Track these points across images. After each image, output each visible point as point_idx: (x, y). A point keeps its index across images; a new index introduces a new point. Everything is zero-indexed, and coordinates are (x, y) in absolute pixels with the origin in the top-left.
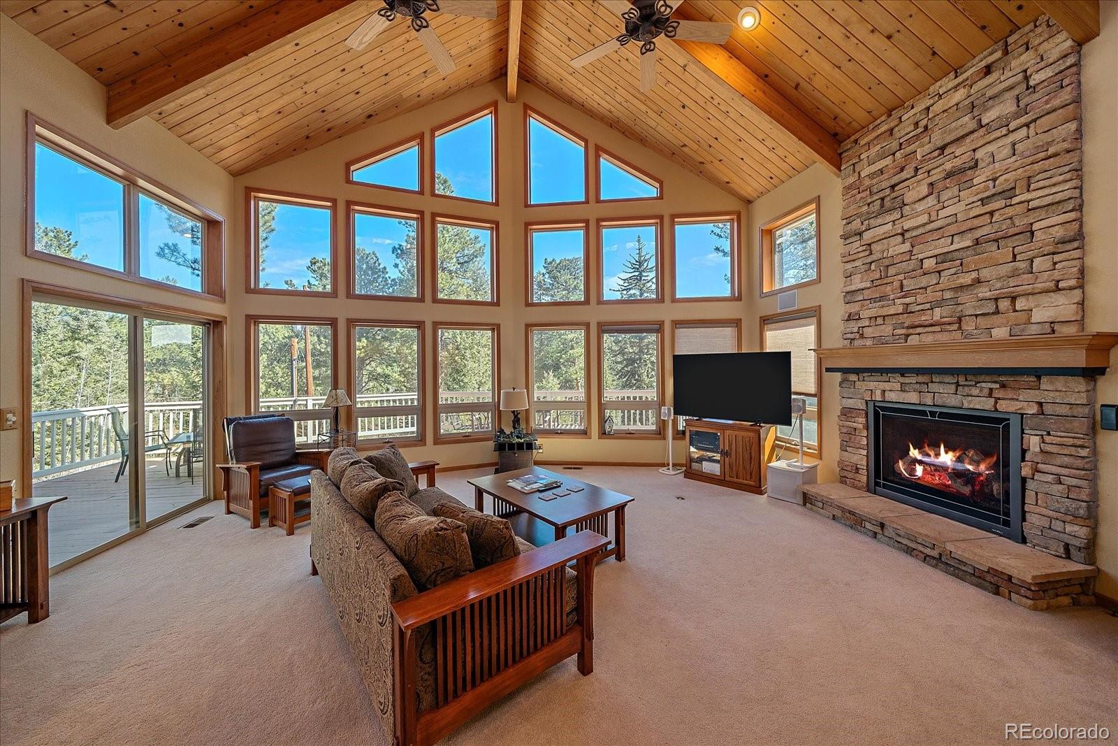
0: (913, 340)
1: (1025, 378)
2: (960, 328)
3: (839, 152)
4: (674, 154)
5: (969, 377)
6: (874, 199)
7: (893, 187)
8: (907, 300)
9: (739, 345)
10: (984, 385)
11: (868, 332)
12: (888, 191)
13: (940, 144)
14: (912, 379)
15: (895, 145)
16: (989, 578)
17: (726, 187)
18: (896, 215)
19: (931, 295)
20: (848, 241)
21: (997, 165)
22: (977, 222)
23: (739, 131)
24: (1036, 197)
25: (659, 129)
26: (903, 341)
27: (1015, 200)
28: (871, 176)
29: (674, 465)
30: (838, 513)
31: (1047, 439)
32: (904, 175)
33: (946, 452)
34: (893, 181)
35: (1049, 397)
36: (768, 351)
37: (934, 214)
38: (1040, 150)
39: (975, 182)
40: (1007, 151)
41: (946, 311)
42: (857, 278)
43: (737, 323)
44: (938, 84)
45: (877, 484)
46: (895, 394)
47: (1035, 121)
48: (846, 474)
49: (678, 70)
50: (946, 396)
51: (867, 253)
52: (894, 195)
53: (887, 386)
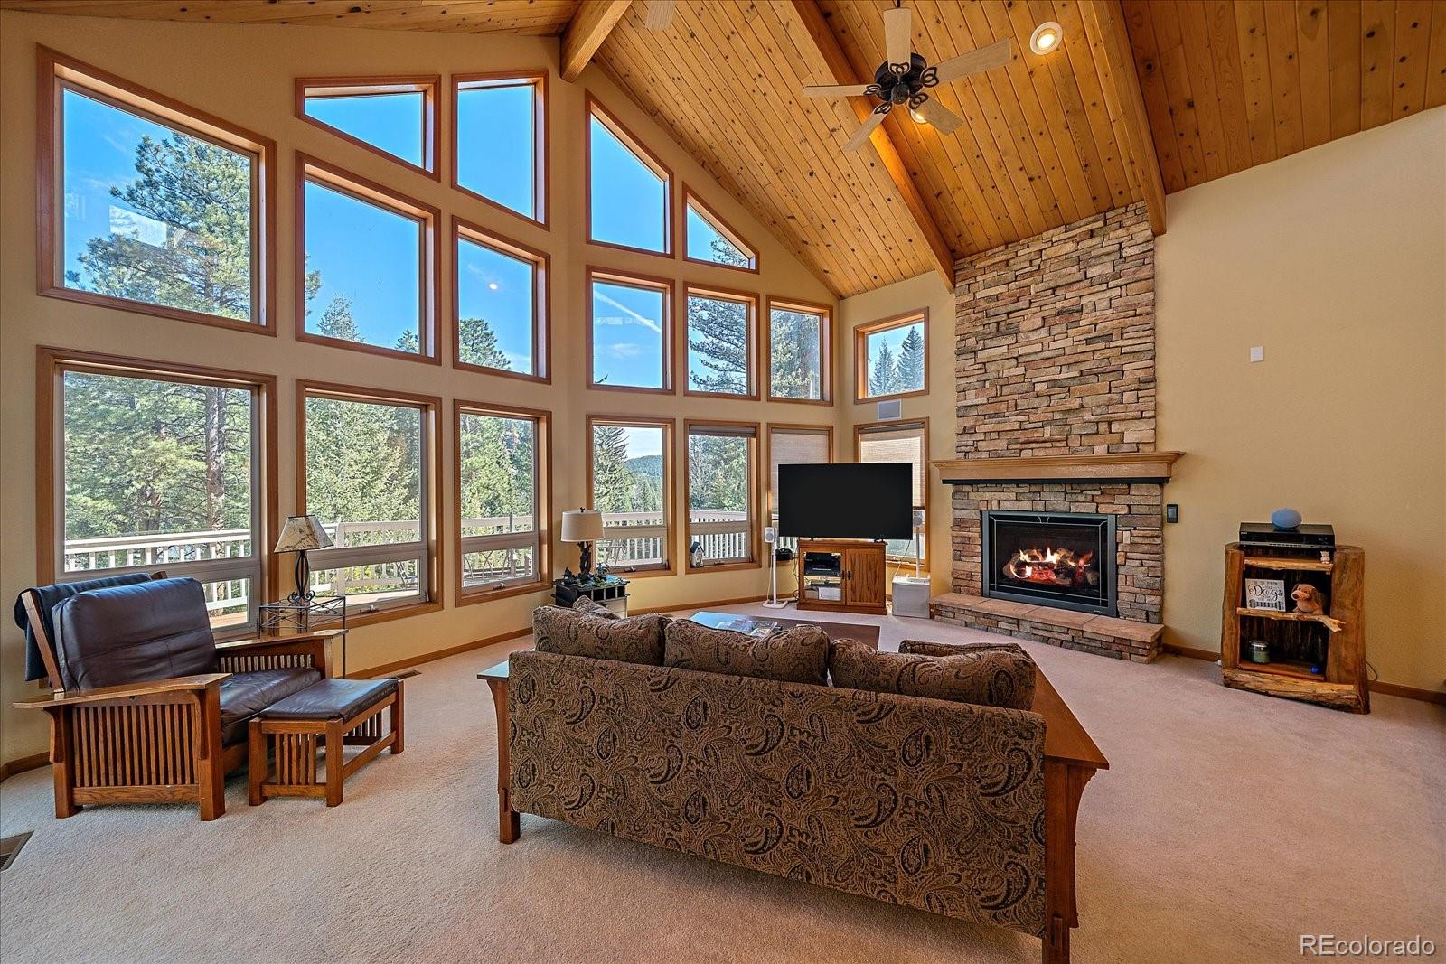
0: (1027, 454)
1: (1120, 486)
2: (1067, 446)
3: (955, 269)
4: (775, 223)
5: (1074, 486)
6: (991, 321)
7: (1009, 313)
8: (1021, 418)
9: (830, 456)
10: (1089, 492)
11: (982, 445)
12: (1005, 317)
13: (1053, 284)
14: (1025, 489)
15: (1010, 276)
16: (1115, 647)
17: (822, 276)
18: (1011, 340)
19: (1042, 415)
20: (961, 357)
21: (1098, 313)
22: (1082, 357)
23: (863, 221)
24: (1127, 344)
25: (769, 189)
26: (1018, 455)
27: (1113, 344)
28: (987, 299)
29: (778, 597)
30: (971, 619)
31: (1135, 533)
32: (1020, 305)
33: (1052, 554)
34: (1010, 308)
35: (1136, 500)
36: (863, 462)
37: (1046, 344)
38: (1130, 308)
39: (1081, 323)
40: (1106, 303)
41: (1056, 429)
42: (971, 394)
43: (829, 431)
44: (1051, 232)
45: (991, 588)
46: (1010, 502)
47: (1126, 285)
48: (959, 582)
49: (824, 132)
50: (1055, 504)
51: (983, 371)
52: (1009, 321)
53: (1002, 496)
